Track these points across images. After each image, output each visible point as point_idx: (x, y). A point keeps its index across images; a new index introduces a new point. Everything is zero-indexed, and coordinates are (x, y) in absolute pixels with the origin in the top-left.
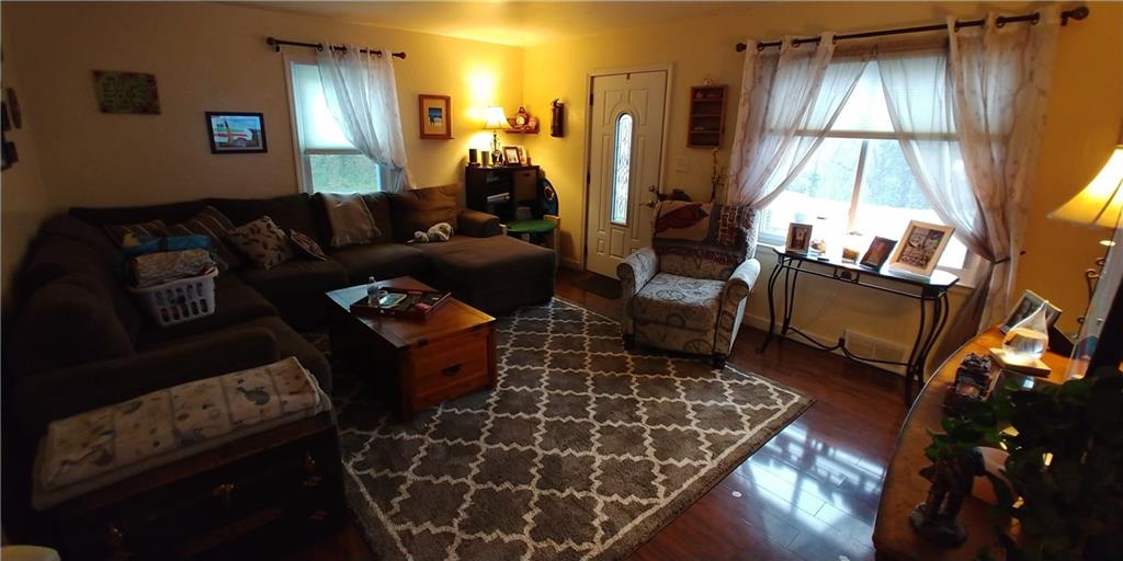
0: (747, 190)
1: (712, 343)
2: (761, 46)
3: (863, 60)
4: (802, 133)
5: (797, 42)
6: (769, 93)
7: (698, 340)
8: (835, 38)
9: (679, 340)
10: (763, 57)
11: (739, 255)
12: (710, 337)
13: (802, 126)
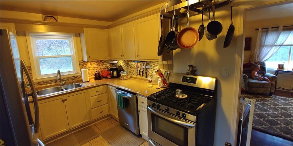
0: (261, 59)
1: (270, 90)
2: (262, 29)
3: (290, 31)
4: (275, 46)
5: (272, 28)
6: (265, 38)
7: (267, 90)
8: (283, 27)
9: (262, 91)
10: (263, 31)
11: (264, 72)
12: (269, 89)
13: (275, 44)
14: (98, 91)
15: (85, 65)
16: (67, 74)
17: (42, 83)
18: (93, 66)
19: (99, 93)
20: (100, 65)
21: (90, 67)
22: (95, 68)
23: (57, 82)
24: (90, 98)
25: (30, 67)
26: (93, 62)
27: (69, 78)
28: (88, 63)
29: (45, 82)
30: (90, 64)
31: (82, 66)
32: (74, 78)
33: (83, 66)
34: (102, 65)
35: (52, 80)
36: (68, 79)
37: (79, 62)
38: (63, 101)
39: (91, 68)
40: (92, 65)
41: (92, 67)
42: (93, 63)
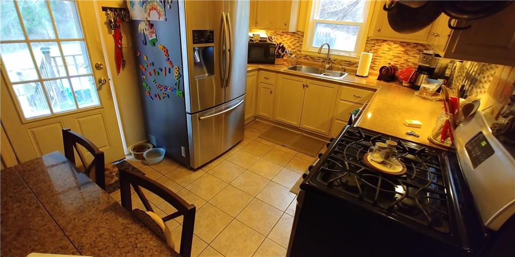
14: (359, 97)
15: (376, 47)
16: (342, 54)
17: (309, 57)
18: (391, 53)
19: (357, 100)
20: (411, 53)
21: (384, 53)
22: (395, 57)
23: (324, 62)
24: (341, 101)
25: (303, 33)
26: (395, 42)
27: (342, 61)
28: (385, 44)
29: (312, 58)
30: (387, 46)
31: (369, 48)
32: (350, 64)
33: (372, 47)
34: (413, 54)
35: (320, 57)
36: (340, 62)
37: (368, 38)
38: (304, 86)
39: (386, 55)
40: (390, 50)
41: (388, 54)
42: (396, 45)
